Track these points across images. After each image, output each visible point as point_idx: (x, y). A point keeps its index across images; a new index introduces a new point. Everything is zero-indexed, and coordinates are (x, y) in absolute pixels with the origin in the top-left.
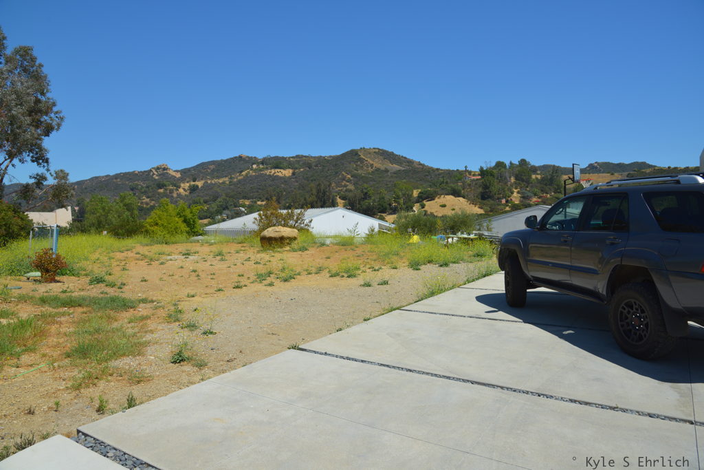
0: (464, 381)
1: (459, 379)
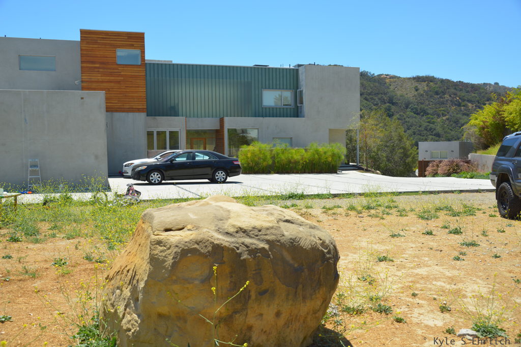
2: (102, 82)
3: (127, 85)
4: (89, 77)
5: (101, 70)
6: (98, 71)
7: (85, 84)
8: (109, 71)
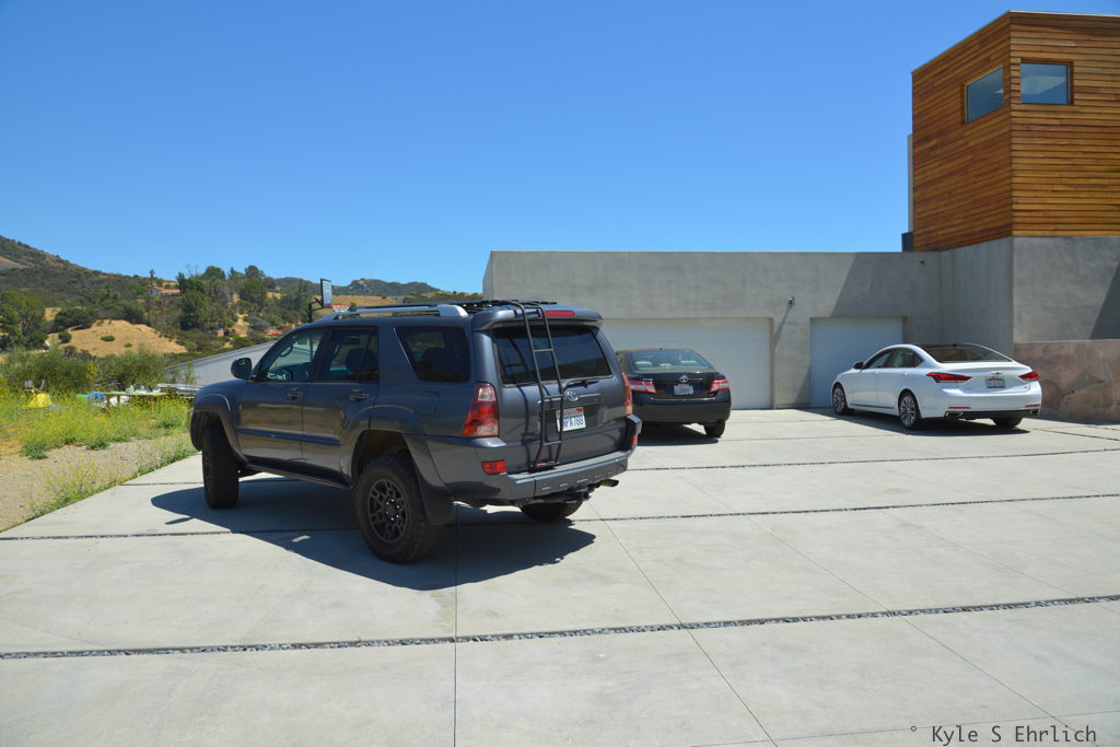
0: (111, 652)
1: (101, 653)
2: (941, 179)
3: (976, 172)
4: (923, 176)
5: (939, 151)
6: (935, 156)
7: (918, 194)
8: (951, 147)
